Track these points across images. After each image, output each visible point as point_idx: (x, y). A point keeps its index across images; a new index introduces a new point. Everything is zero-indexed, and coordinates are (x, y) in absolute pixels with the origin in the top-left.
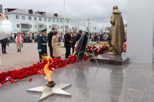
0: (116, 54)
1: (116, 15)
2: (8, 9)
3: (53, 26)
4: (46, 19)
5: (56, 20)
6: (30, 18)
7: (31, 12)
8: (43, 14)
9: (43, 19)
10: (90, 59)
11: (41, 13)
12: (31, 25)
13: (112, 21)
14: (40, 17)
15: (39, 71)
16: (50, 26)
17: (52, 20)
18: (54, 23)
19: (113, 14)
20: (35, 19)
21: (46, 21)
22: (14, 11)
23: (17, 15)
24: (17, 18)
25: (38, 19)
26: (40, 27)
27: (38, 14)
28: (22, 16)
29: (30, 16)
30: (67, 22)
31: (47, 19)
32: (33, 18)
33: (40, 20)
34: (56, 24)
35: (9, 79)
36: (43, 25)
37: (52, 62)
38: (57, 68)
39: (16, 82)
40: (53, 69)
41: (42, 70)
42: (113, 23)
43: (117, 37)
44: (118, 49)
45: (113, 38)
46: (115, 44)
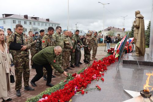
0: (140, 56)
1: (141, 19)
2: (6, 15)
4: (39, 23)
6: (25, 23)
7: (26, 17)
9: (37, 23)
11: (35, 18)
12: (26, 29)
13: (137, 25)
14: (35, 22)
17: (44, 24)
21: (39, 25)
22: (11, 16)
23: (14, 20)
24: (14, 23)
27: (33, 19)
28: (19, 21)
29: (25, 21)
31: (41, 24)
32: (28, 23)
33: (34, 24)
35: (76, 89)
36: (37, 29)
37: (98, 65)
38: (103, 71)
39: (87, 93)
40: (101, 73)
41: (95, 75)
42: (138, 27)
43: (141, 40)
44: (143, 51)
45: (139, 40)
46: (140, 46)
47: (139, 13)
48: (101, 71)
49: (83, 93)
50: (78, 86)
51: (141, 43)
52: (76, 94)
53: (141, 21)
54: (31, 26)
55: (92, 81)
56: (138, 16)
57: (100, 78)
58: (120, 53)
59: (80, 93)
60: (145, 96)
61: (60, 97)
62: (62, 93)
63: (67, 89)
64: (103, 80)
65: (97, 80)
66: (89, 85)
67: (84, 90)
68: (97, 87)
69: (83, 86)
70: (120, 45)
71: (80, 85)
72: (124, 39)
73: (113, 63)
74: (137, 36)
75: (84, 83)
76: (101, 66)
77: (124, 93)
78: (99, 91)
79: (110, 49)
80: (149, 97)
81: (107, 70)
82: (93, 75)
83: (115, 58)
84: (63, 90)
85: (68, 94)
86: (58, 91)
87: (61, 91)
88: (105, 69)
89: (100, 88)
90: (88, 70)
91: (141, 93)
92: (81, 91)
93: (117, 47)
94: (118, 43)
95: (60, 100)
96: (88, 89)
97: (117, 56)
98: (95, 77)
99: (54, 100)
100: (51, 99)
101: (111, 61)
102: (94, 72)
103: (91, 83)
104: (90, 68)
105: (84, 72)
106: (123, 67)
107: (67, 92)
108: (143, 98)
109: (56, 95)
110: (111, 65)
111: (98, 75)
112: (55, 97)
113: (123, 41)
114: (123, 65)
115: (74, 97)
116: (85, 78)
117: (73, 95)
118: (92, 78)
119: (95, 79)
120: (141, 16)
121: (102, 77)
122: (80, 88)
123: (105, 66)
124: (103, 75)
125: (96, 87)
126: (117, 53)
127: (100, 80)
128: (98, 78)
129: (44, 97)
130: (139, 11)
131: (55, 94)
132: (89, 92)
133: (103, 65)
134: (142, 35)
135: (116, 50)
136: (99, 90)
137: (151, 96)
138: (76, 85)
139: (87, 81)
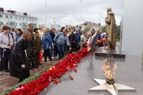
0: (111, 49)
1: (112, 16)
3: (23, 24)
4: (16, 17)
5: (25, 19)
6: (1, 16)
7: (2, 10)
8: (13, 13)
9: (14, 17)
10: (96, 53)
11: (12, 12)
12: (3, 23)
13: (109, 21)
14: (11, 16)
15: (67, 68)
16: (20, 24)
17: (22, 18)
18: (24, 21)
19: (109, 15)
20: (7, 17)
21: (17, 19)
25: (9, 17)
26: (11, 25)
27: (10, 12)
29: (1, 14)
30: (36, 21)
31: (18, 17)
32: (4, 16)
33: (11, 18)
34: (26, 22)
35: (51, 79)
36: (14, 23)
37: (72, 58)
38: (77, 63)
39: (60, 82)
40: (74, 64)
41: (69, 66)
42: (109, 23)
43: (112, 34)
44: (114, 44)
45: (110, 35)
46: (111, 40)
47: (111, 10)
48: (75, 63)
49: (57, 83)
50: (52, 77)
51: (112, 37)
52: (51, 84)
53: (112, 18)
54: (7, 19)
55: (66, 72)
56: (110, 13)
57: (73, 70)
58: (92, 47)
59: (54, 82)
60: (110, 83)
61: (35, 87)
62: (37, 83)
63: (42, 79)
64: (76, 71)
65: (71, 71)
66: (63, 75)
67: (58, 80)
68: (70, 77)
69: (57, 77)
70: (92, 39)
71: (55, 75)
72: (96, 34)
73: (87, 55)
74: (108, 31)
75: (58, 73)
76: (75, 58)
77: (93, 82)
78: (71, 81)
79: (85, 43)
80: (113, 84)
81: (80, 62)
82: (67, 67)
83: (88, 51)
84: (38, 80)
85: (43, 83)
86: (33, 81)
87: (36, 81)
88: (79, 61)
89: (73, 78)
90: (62, 62)
91: (106, 81)
92: (55, 80)
93: (90, 41)
94: (91, 38)
95: (35, 89)
96: (61, 79)
97: (89, 49)
98: (69, 69)
99: (30, 89)
100: (27, 89)
101: (85, 54)
102: (68, 64)
103: (65, 74)
104: (64, 60)
105: (59, 64)
106: (96, 59)
107: (41, 82)
108: (108, 85)
109: (32, 85)
110: (85, 58)
111: (72, 67)
112: (31, 87)
113: (95, 36)
114: (96, 58)
115: (48, 86)
116: (59, 69)
117: (48, 85)
118: (66, 70)
119: (69, 70)
120: (112, 13)
121: (75, 68)
122: (54, 78)
123: (79, 59)
124: (76, 66)
125: (68, 78)
126: (89, 46)
127: (73, 71)
128: (71, 69)
129: (20, 86)
130: (111, 9)
131: (30, 83)
132: (63, 82)
133: (77, 58)
134: (113, 30)
135: (89, 43)
136: (72, 79)
137: (114, 82)
138: (51, 75)
139: (61, 72)
